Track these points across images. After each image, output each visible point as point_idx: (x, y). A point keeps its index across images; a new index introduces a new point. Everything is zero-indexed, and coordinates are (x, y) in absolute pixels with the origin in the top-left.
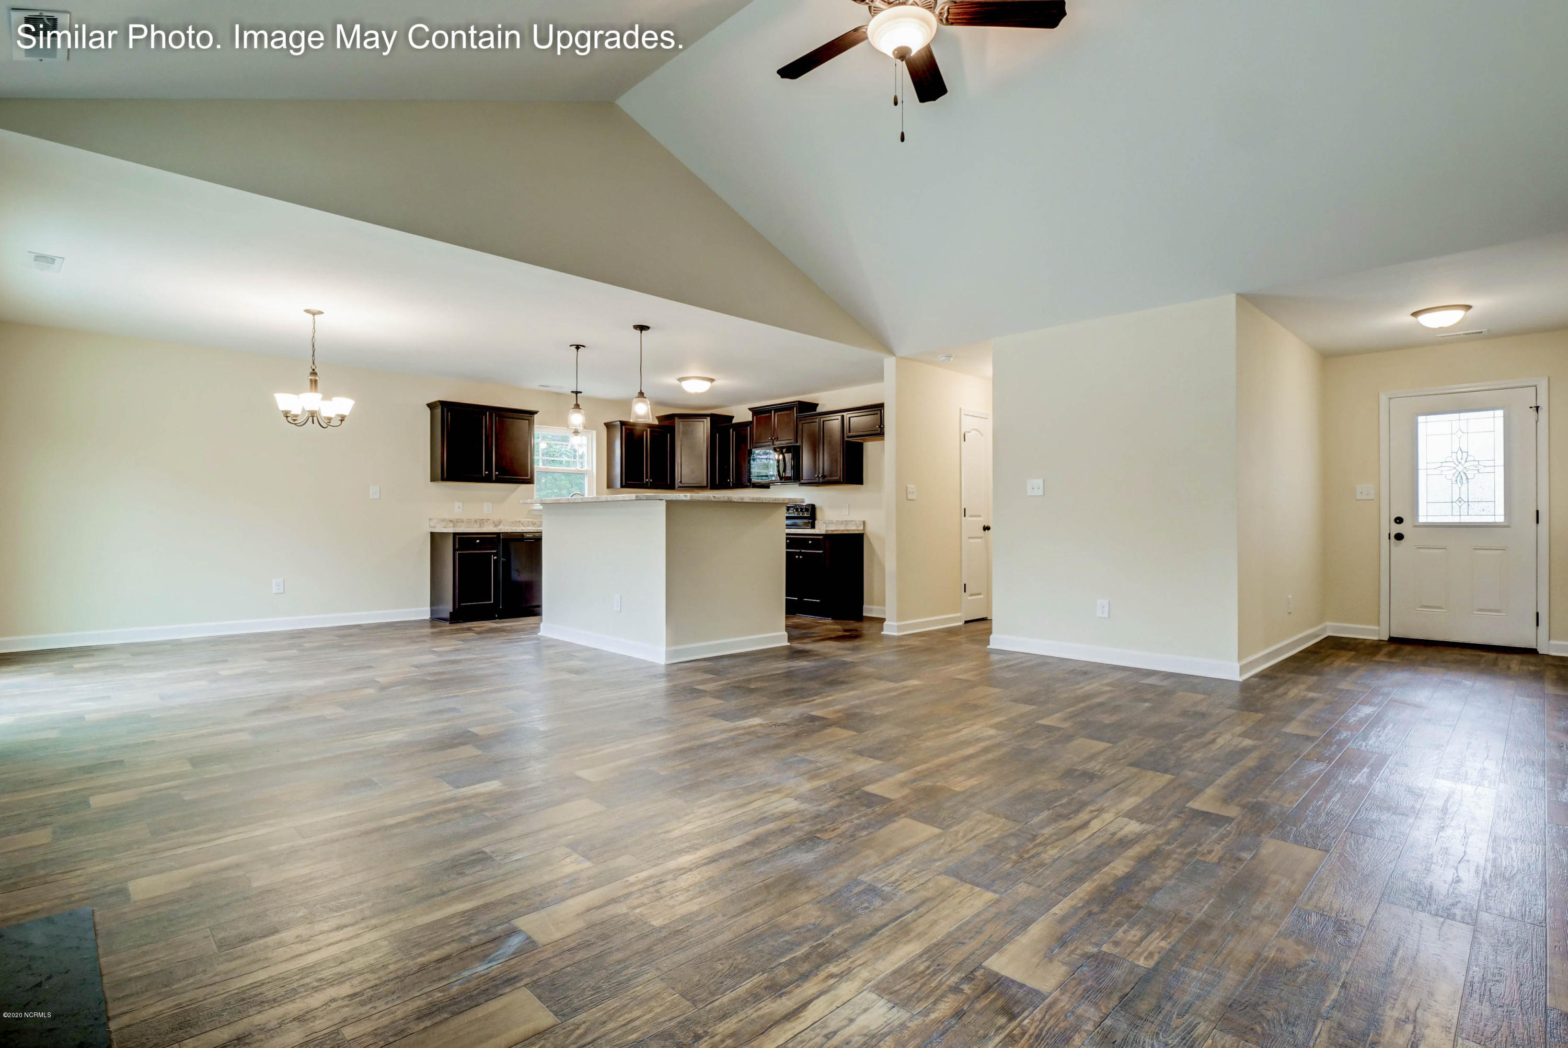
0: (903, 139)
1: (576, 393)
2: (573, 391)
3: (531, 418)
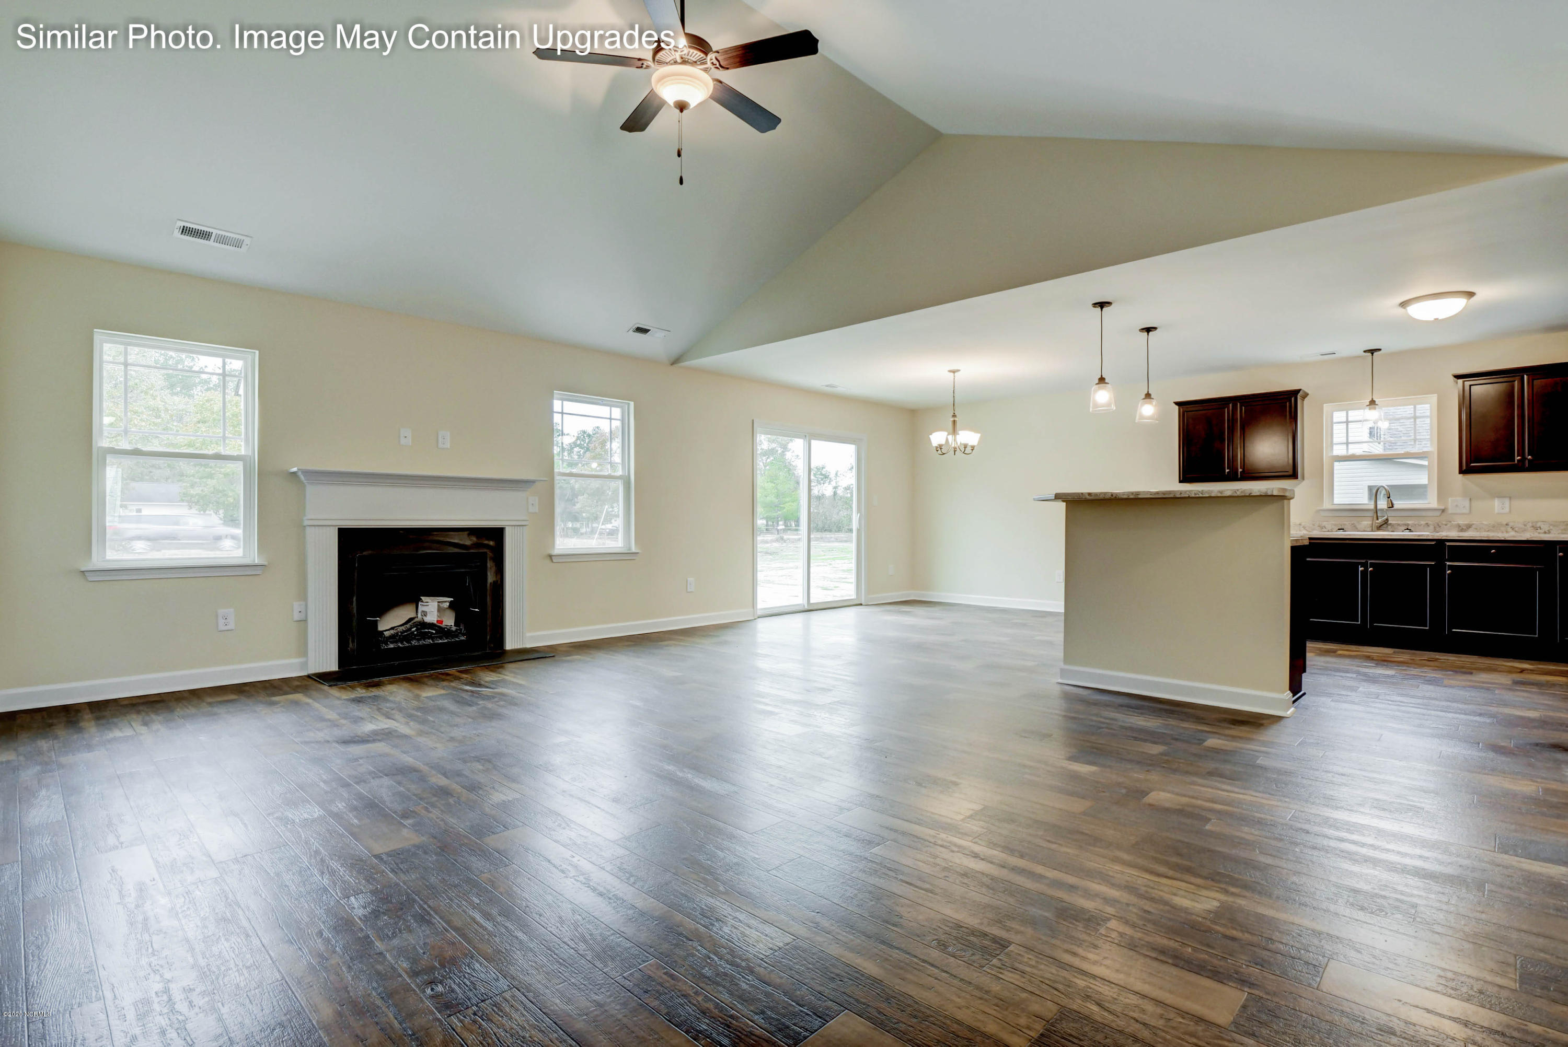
0: (681, 182)
1: (1372, 352)
2: (1365, 351)
3: (1293, 399)
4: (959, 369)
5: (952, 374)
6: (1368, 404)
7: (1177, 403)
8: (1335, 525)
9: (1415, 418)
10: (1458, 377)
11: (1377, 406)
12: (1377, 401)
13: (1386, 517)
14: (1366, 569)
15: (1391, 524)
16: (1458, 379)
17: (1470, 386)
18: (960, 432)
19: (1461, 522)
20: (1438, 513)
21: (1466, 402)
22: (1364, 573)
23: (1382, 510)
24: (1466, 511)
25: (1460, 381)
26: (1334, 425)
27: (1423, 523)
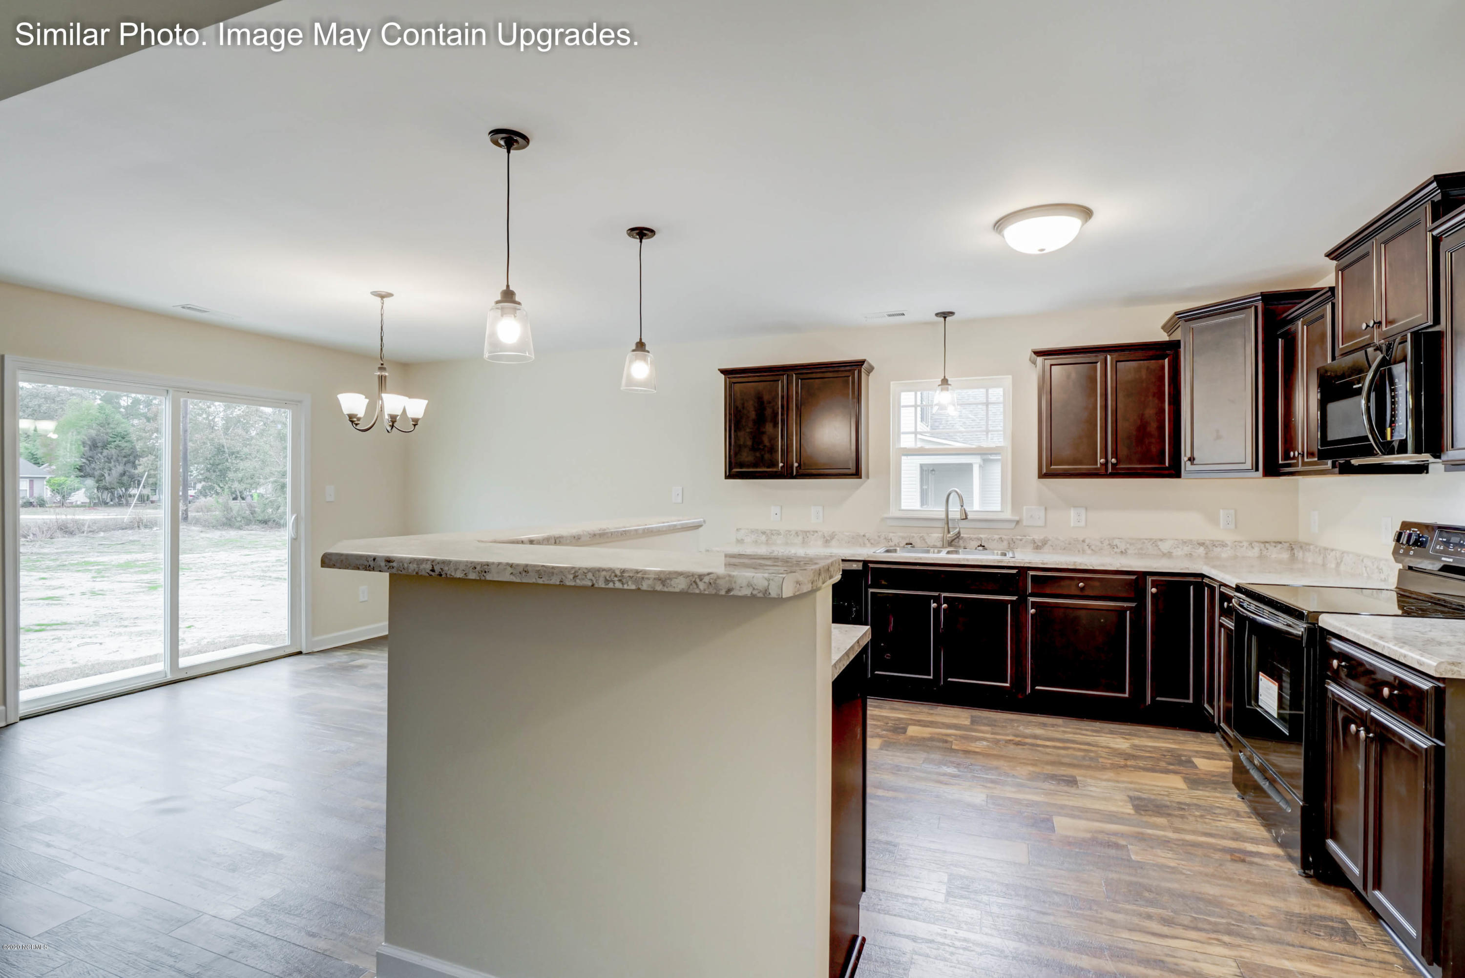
1: (945, 315)
2: (937, 315)
3: (856, 372)
4: (390, 291)
5: (379, 299)
6: (940, 383)
7: (723, 372)
8: (903, 538)
9: (987, 404)
10: (1039, 353)
11: (949, 387)
12: (950, 380)
13: (958, 530)
14: (940, 605)
15: (962, 537)
16: (1038, 356)
17: (1051, 365)
19: (1036, 537)
20: (1014, 524)
21: (1046, 388)
22: (937, 611)
23: (954, 520)
24: (1041, 523)
25: (1040, 360)
26: (902, 409)
27: (996, 537)
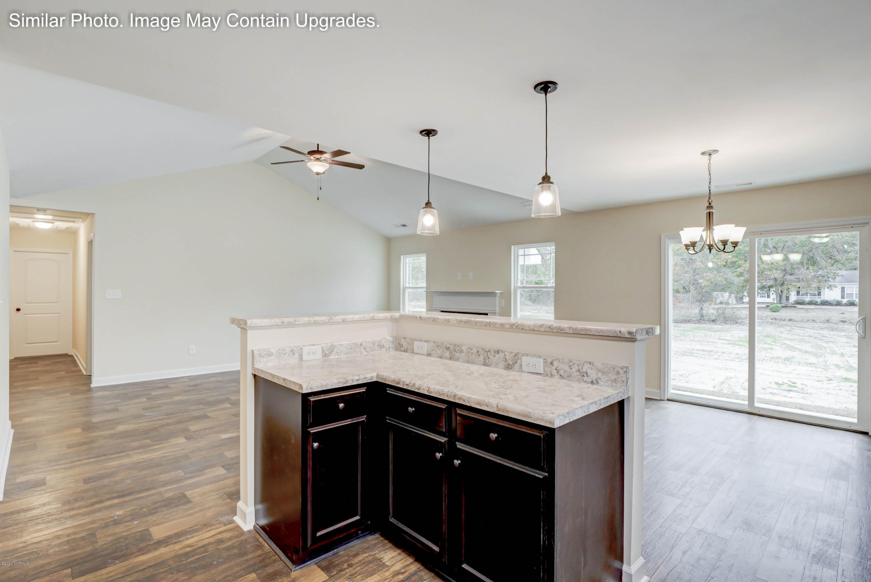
5: (707, 157)
18: (714, 227)
